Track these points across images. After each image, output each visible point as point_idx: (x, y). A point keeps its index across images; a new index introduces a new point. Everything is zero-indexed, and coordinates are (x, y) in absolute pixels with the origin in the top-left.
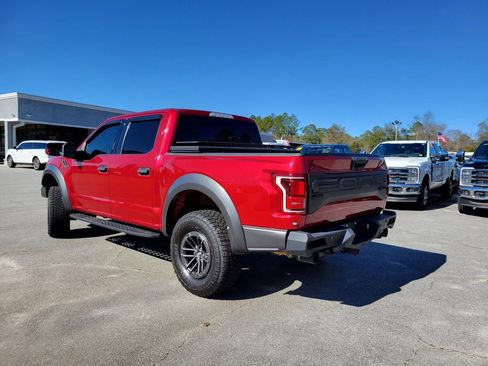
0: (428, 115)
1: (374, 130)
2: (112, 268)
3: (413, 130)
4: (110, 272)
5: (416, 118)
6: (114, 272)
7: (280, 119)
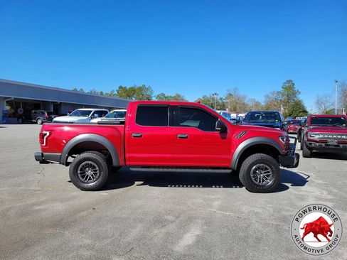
0: (235, 89)
1: (203, 97)
2: (37, 188)
3: (227, 98)
4: (36, 191)
5: (228, 91)
6: (39, 190)
7: (140, 89)
